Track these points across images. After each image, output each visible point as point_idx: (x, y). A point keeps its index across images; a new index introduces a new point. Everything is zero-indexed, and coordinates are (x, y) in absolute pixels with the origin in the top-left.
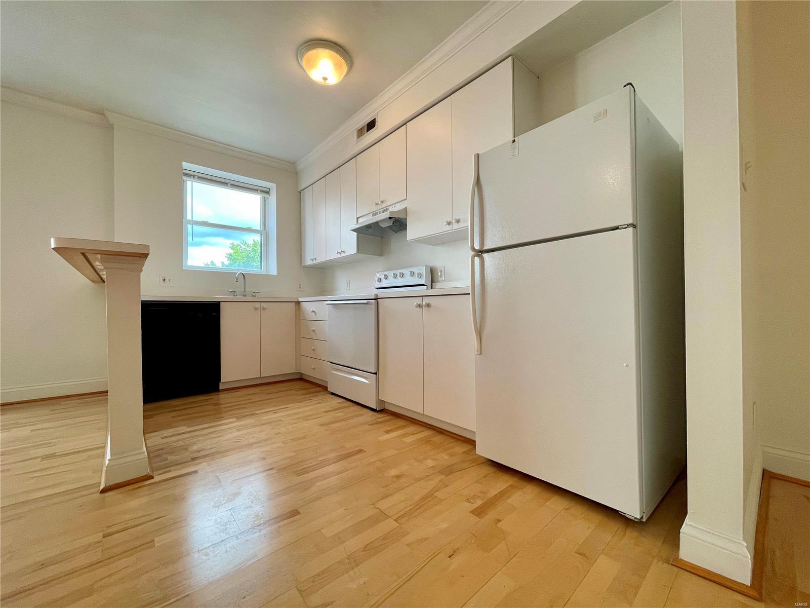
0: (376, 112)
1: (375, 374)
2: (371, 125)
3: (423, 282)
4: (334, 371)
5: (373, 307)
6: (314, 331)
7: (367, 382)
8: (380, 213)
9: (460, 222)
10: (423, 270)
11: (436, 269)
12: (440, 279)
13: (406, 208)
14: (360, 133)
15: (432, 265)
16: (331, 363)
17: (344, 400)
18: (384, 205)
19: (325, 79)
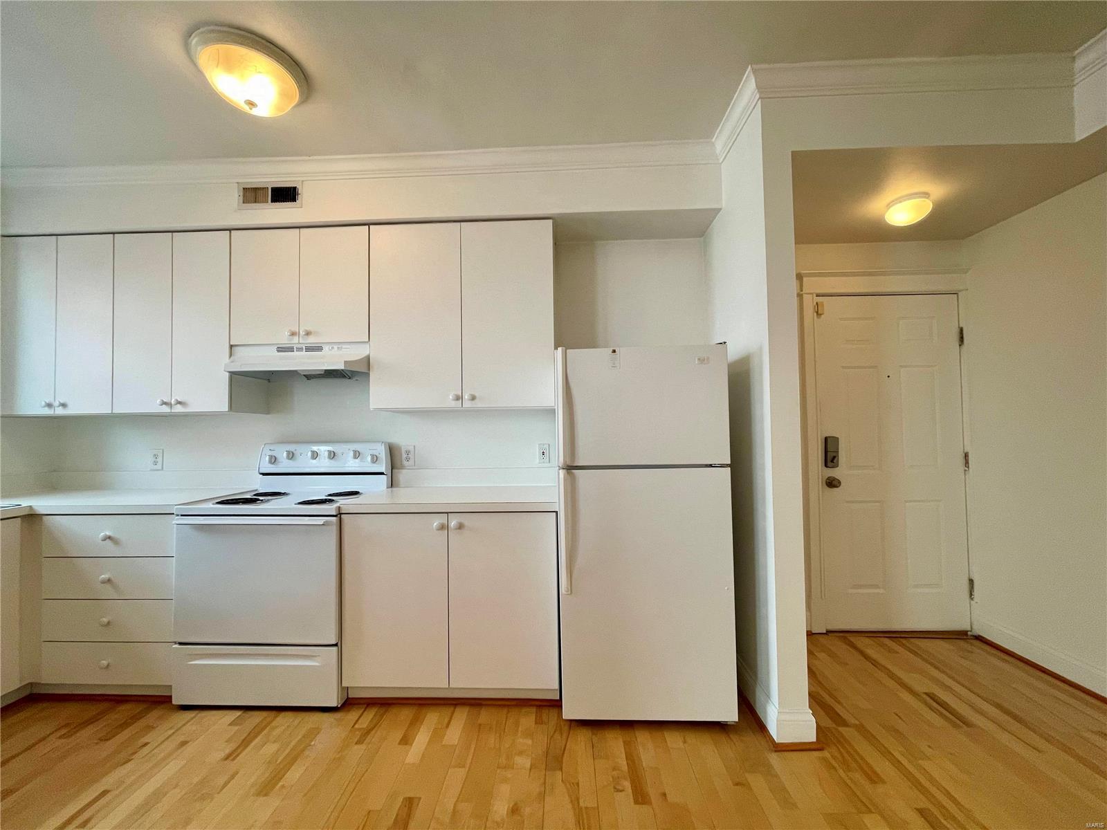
0: (303, 179)
1: (336, 645)
2: (285, 195)
3: (383, 470)
4: (195, 659)
5: (334, 530)
6: (109, 581)
7: (317, 664)
8: (300, 349)
9: (476, 401)
10: (382, 451)
11: (399, 449)
12: (405, 463)
13: (368, 358)
14: (252, 195)
15: (389, 441)
16: (181, 644)
17: (238, 713)
18: (312, 340)
19: (251, 104)
